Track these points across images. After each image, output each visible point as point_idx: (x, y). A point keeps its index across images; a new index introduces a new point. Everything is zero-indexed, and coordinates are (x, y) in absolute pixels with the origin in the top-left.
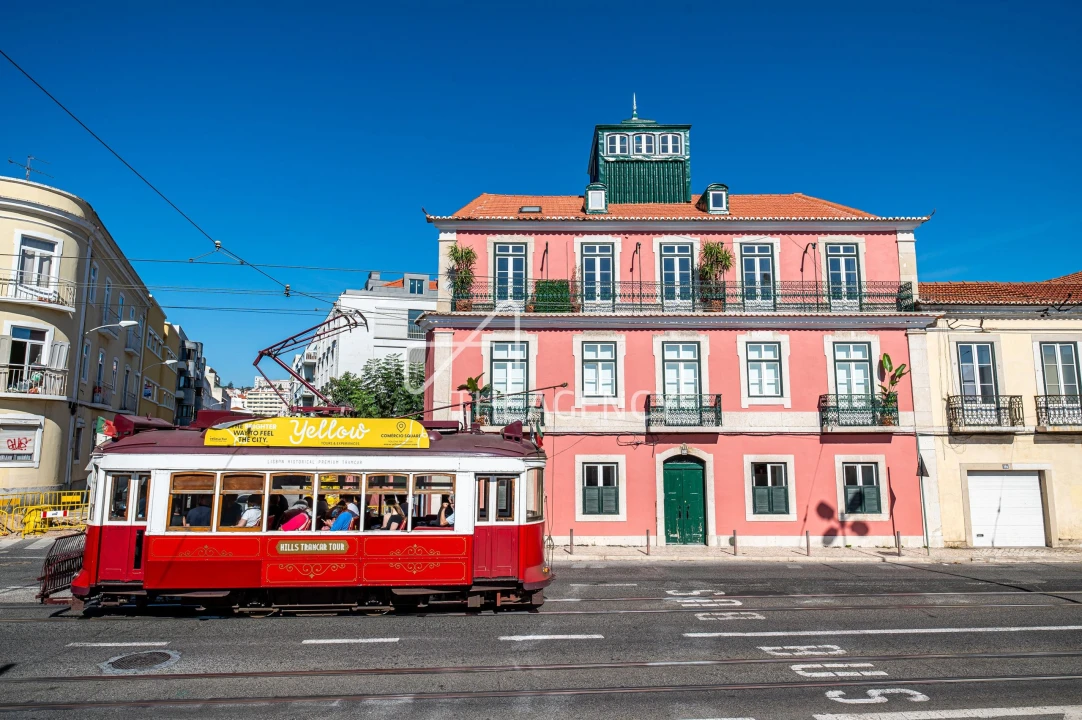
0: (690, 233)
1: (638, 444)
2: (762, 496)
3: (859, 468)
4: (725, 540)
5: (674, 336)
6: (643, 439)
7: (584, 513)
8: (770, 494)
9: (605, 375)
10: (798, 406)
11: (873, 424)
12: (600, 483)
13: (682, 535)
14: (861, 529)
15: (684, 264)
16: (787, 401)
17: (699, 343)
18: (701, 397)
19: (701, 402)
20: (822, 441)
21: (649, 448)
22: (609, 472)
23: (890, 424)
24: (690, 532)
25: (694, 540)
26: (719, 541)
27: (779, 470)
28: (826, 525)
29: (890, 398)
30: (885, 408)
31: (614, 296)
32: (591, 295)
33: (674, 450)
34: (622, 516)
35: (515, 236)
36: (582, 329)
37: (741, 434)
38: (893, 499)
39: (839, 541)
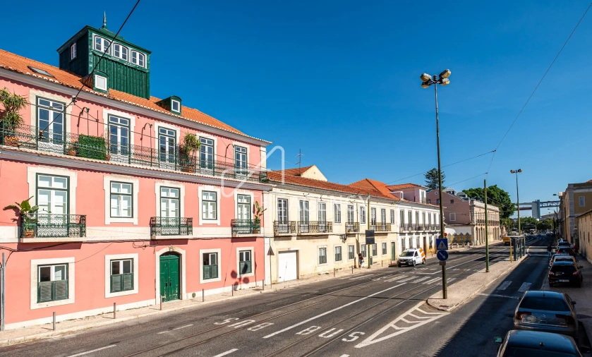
0: (175, 124)
1: (145, 246)
2: (207, 271)
3: (244, 253)
4: (190, 295)
5: (167, 183)
6: (148, 243)
7: (111, 292)
8: (211, 269)
9: (124, 204)
10: (223, 225)
11: (250, 233)
12: (121, 272)
13: (167, 296)
14: (246, 281)
15: (171, 142)
16: (218, 222)
17: (179, 189)
18: (180, 219)
19: (180, 223)
20: (232, 242)
21: (152, 248)
22: (128, 264)
23: (257, 233)
24: (171, 294)
25: (173, 298)
26: (187, 297)
27: (214, 256)
28: (234, 281)
29: (257, 221)
30: (255, 225)
31: (130, 153)
32: (114, 150)
33: (166, 249)
34: (136, 290)
35: (56, 95)
36: (110, 173)
37: (199, 239)
38: (256, 266)
39: (239, 287)
